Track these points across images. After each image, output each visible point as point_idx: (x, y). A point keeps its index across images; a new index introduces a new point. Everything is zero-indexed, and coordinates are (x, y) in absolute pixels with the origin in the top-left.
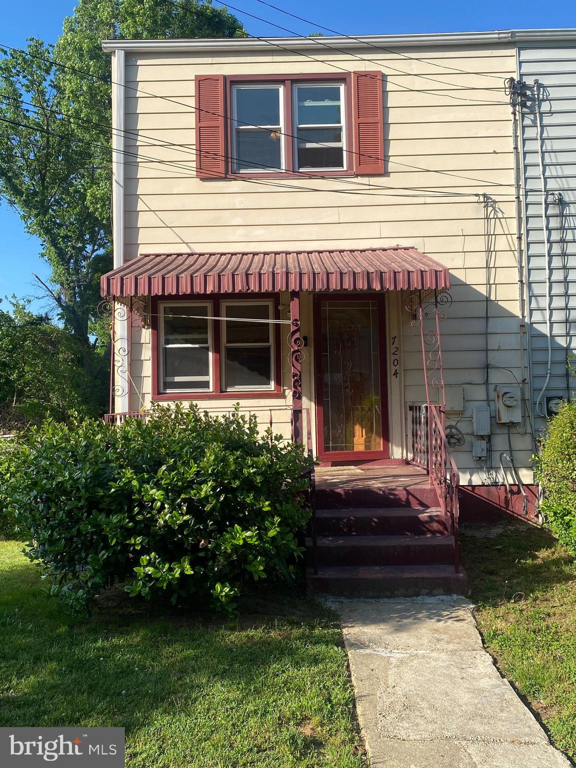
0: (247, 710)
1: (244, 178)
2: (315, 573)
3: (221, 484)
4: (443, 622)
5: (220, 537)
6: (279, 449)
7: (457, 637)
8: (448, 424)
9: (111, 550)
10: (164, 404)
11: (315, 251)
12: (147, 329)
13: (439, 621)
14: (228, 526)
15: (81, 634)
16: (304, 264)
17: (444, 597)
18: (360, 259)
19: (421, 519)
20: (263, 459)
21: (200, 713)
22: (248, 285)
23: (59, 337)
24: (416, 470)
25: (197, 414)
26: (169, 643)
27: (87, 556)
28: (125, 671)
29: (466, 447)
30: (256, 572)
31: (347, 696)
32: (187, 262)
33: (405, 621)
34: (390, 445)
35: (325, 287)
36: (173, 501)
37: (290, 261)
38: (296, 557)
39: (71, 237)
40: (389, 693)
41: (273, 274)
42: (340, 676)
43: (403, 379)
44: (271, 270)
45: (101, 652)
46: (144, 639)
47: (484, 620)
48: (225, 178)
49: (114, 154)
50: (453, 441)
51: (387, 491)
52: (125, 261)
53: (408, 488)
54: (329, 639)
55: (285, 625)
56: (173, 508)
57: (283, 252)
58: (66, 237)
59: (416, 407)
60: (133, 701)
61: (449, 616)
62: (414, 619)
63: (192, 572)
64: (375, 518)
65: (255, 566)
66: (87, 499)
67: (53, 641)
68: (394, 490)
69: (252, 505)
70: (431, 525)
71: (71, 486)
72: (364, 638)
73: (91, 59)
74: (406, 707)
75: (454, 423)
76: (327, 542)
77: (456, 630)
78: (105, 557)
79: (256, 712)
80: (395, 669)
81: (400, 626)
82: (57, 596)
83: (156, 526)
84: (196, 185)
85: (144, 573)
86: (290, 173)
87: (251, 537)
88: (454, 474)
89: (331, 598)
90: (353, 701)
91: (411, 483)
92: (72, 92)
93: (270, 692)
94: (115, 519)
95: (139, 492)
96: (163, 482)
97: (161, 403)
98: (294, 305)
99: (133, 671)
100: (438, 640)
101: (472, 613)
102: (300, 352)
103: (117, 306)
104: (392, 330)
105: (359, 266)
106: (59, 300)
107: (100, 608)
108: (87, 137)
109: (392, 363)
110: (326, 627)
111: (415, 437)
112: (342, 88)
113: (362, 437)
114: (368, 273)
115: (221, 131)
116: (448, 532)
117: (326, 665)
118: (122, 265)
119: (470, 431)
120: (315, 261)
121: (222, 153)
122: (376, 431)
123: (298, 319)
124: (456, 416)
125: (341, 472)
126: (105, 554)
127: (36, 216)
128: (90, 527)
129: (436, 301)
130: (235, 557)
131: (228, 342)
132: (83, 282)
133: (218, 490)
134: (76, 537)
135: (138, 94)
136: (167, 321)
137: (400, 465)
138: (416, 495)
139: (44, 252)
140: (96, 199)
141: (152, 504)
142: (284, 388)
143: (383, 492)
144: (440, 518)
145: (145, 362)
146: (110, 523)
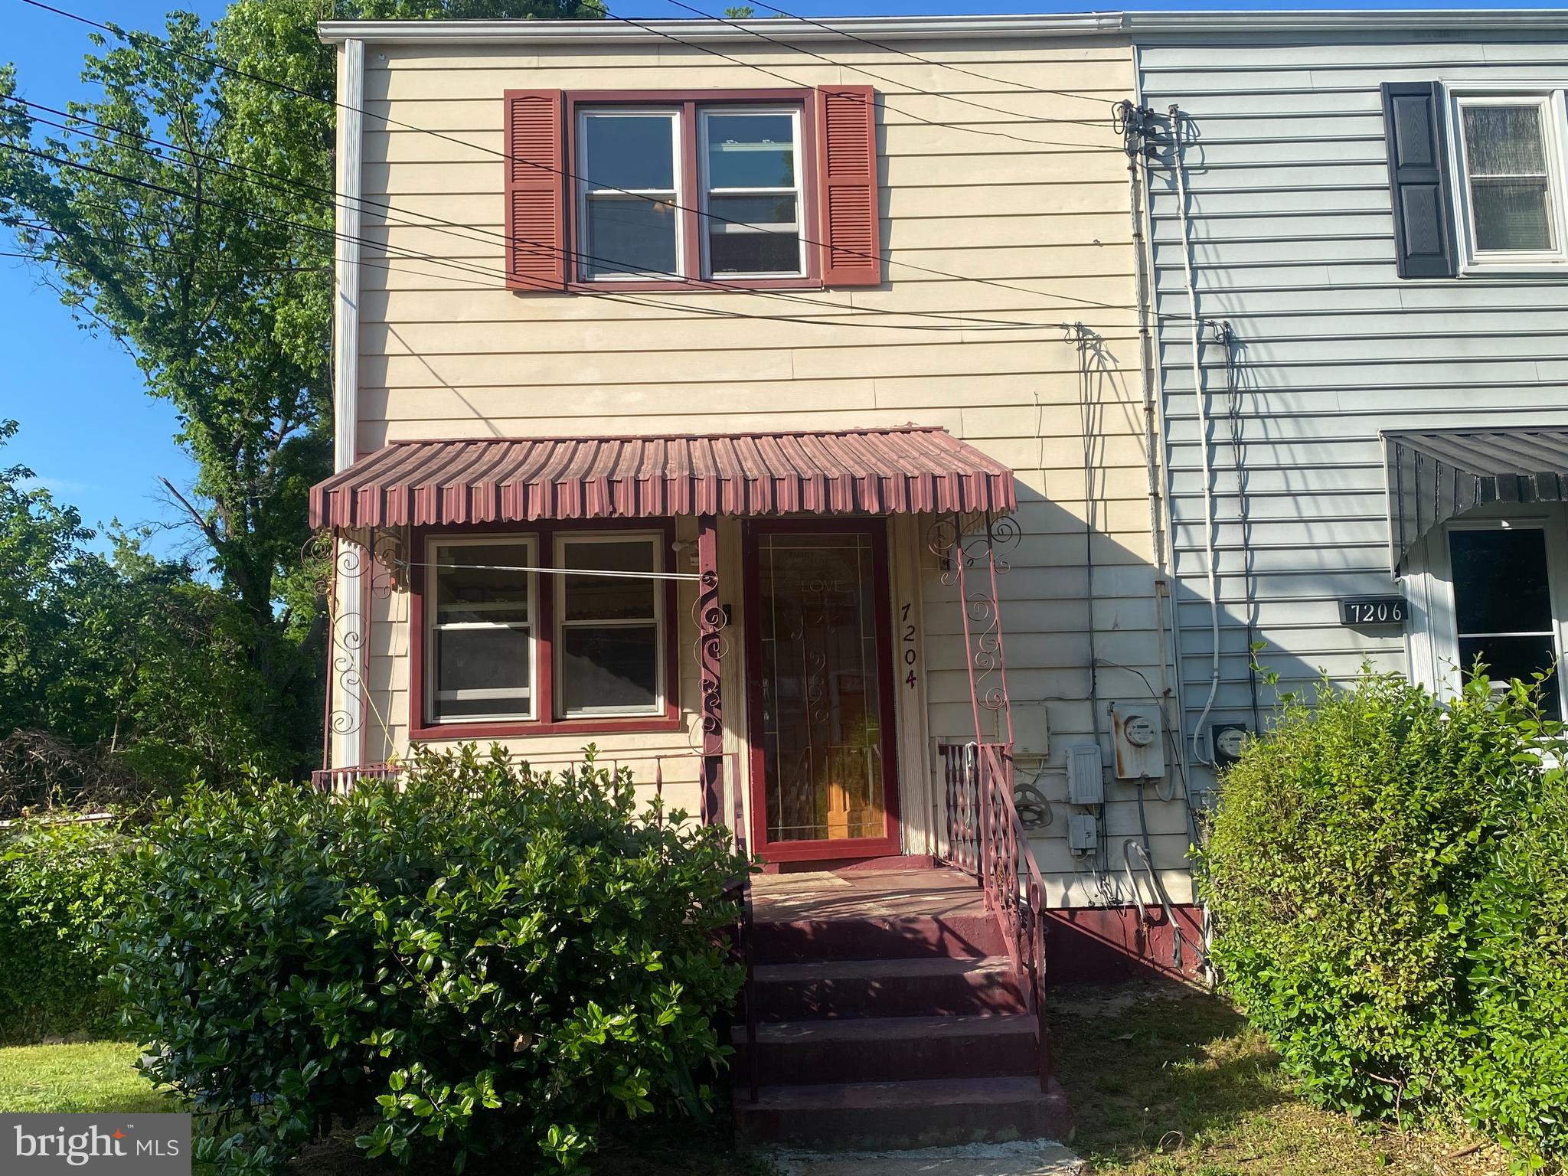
1: (594, 293)
2: (754, 1100)
3: (560, 916)
5: (556, 1028)
6: (679, 840)
8: (1018, 782)
9: (328, 1060)
10: (439, 748)
11: (746, 435)
12: (402, 592)
14: (573, 1006)
16: (725, 460)
17: (1020, 1145)
18: (836, 450)
19: (970, 981)
20: (647, 863)
22: (612, 502)
23: (212, 607)
24: (956, 877)
25: (507, 769)
27: (276, 1074)
29: (1055, 829)
30: (633, 1101)
32: (486, 458)
34: (902, 826)
35: (769, 506)
36: (460, 953)
37: (697, 454)
38: (714, 1066)
39: (241, 403)
41: (664, 481)
43: (925, 690)
44: (658, 472)
48: (566, 292)
49: (339, 245)
50: (1029, 816)
51: (899, 924)
52: (360, 454)
53: (941, 917)
56: (459, 968)
57: (680, 437)
58: (230, 403)
59: (953, 748)
63: (499, 1104)
64: (876, 980)
65: (629, 1089)
66: (278, 952)
68: (913, 920)
69: (623, 959)
70: (990, 992)
71: (246, 926)
75: (1029, 781)
76: (778, 1034)
78: (315, 1074)
82: (210, 1160)
83: (422, 1007)
84: (505, 303)
85: (398, 1106)
86: (694, 282)
87: (622, 1028)
88: (1034, 886)
89: (787, 1153)
91: (947, 906)
92: (249, 115)
94: (336, 993)
95: (389, 934)
96: (438, 914)
97: (431, 746)
98: (707, 545)
102: (718, 637)
103: (343, 547)
104: (901, 592)
105: (835, 466)
106: (211, 531)
108: (277, 203)
109: (903, 659)
111: (952, 808)
112: (797, 118)
113: (845, 810)
114: (854, 479)
115: (557, 199)
116: (1024, 1005)
118: (352, 463)
119: (1062, 797)
120: (747, 455)
121: (558, 242)
122: (874, 800)
123: (715, 571)
124: (1034, 766)
125: (803, 885)
126: (315, 1068)
127: (170, 360)
128: (283, 1010)
129: (990, 535)
130: (588, 1071)
131: (568, 618)
132: (262, 493)
133: (553, 930)
134: (254, 1032)
135: (390, 126)
136: (444, 579)
137: (922, 867)
138: (958, 932)
139: (184, 432)
140: (295, 327)
141: (416, 961)
142: (685, 711)
143: (891, 925)
144: (1007, 979)
145: (395, 660)
146: (327, 1002)
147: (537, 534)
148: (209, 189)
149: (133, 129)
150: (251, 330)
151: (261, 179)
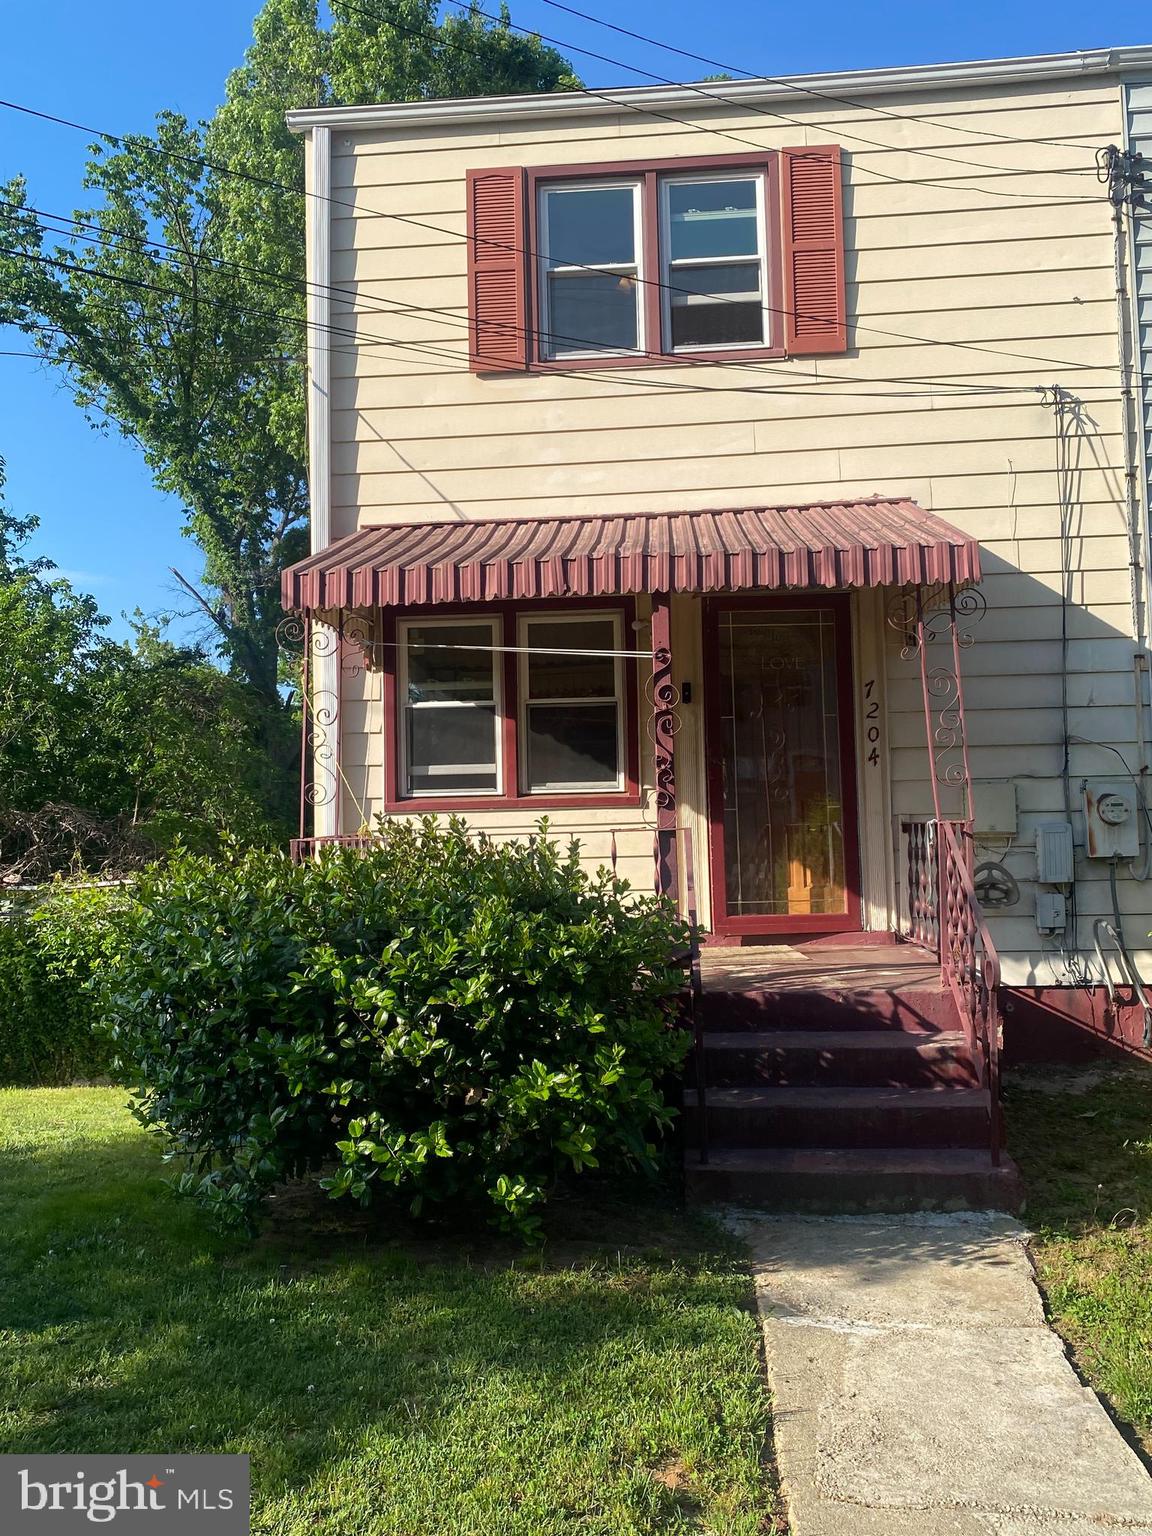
0: (551, 1432)
1: (560, 372)
2: (703, 1161)
3: (507, 978)
4: (963, 1266)
5: (504, 1084)
6: (623, 909)
7: (991, 1297)
8: (983, 859)
9: (294, 1107)
10: (401, 820)
11: (706, 512)
12: (375, 672)
13: (956, 1263)
14: (520, 1062)
15: (237, 1271)
16: (682, 537)
17: (969, 1215)
18: (796, 524)
19: (922, 1054)
20: (590, 930)
21: (456, 1435)
22: (566, 581)
23: (219, 690)
24: (917, 953)
25: (465, 839)
26: (404, 1293)
27: (247, 1117)
28: (316, 1347)
29: (1021, 908)
30: (579, 1154)
31: (755, 1412)
32: (451, 540)
33: (885, 1262)
34: (863, 902)
35: (722, 582)
36: (414, 1010)
37: (654, 532)
38: (660, 1127)
39: (241, 495)
40: (843, 1408)
41: (617, 559)
42: (743, 1370)
43: (888, 767)
44: (612, 551)
45: (272, 1308)
46: (356, 1283)
47: (1049, 1264)
48: (526, 372)
49: (311, 333)
50: (994, 894)
51: (852, 997)
52: (333, 539)
53: (896, 992)
54: (724, 1295)
55: (639, 1263)
56: (413, 1024)
57: (640, 515)
58: (232, 495)
59: (916, 825)
60: (328, 1405)
61: (976, 1255)
62: (904, 1259)
63: (450, 1153)
64: (828, 1051)
65: (575, 1144)
66: (247, 1005)
67: (181, 1284)
68: (867, 994)
69: (569, 1020)
70: (943, 1066)
71: (217, 981)
72: (798, 1295)
73: (277, 147)
74: (876, 1438)
75: (996, 859)
76: (729, 1099)
77: (989, 1284)
78: (282, 1119)
79: (567, 1437)
80: (858, 1360)
81: (875, 1272)
82: (191, 1194)
83: (380, 1060)
84: (470, 386)
85: (356, 1152)
86: (655, 356)
87: (566, 1085)
88: (989, 963)
89: (735, 1213)
90: (768, 1422)
91: (902, 981)
92: (241, 213)
93: (598, 1397)
94: (299, 1045)
95: (347, 992)
96: (392, 973)
97: (394, 818)
98: (659, 624)
99: (331, 1347)
100: (952, 1303)
101: (1027, 1249)
102: (671, 714)
103: (317, 627)
104: (864, 667)
105: (792, 540)
106: (220, 618)
107: (276, 1221)
108: (271, 299)
109: (866, 735)
110: (722, 1270)
111: (914, 886)
112: (760, 183)
113: (805, 886)
114: (810, 553)
115: (518, 277)
116: (978, 1081)
117: (716, 1348)
118: (326, 546)
119: (1029, 874)
120: (705, 531)
121: (520, 322)
122: (835, 875)
123: (668, 648)
124: (1000, 844)
125: (760, 957)
126: (281, 1114)
127: (175, 455)
128: (252, 1060)
129: (953, 608)
130: (535, 1126)
131: (532, 696)
132: (267, 582)
133: (500, 990)
134: (227, 1079)
135: (357, 213)
136: (413, 657)
137: (884, 943)
138: (913, 1006)
139: (190, 524)
140: (288, 420)
141: (372, 1017)
142: (645, 787)
143: (845, 998)
144: (962, 1054)
145: (371, 737)
146: (290, 1053)
147: (501, 614)
148: (205, 288)
149: (132, 232)
150: (248, 425)
151: (253, 275)
